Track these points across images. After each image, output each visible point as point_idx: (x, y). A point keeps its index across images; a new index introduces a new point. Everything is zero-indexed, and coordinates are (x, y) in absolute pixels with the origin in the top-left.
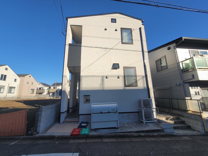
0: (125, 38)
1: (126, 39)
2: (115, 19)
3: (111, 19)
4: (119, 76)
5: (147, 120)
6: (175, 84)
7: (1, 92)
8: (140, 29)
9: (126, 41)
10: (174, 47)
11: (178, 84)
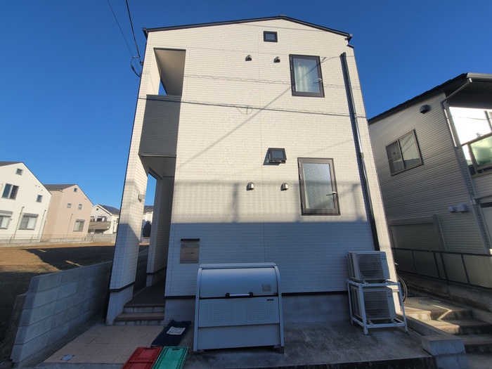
0: (301, 82)
1: (303, 83)
2: (275, 34)
3: (264, 32)
4: (285, 184)
5: (375, 322)
6: (450, 209)
7: (2, 227)
8: (343, 57)
9: (304, 88)
10: (442, 103)
11: (460, 208)
